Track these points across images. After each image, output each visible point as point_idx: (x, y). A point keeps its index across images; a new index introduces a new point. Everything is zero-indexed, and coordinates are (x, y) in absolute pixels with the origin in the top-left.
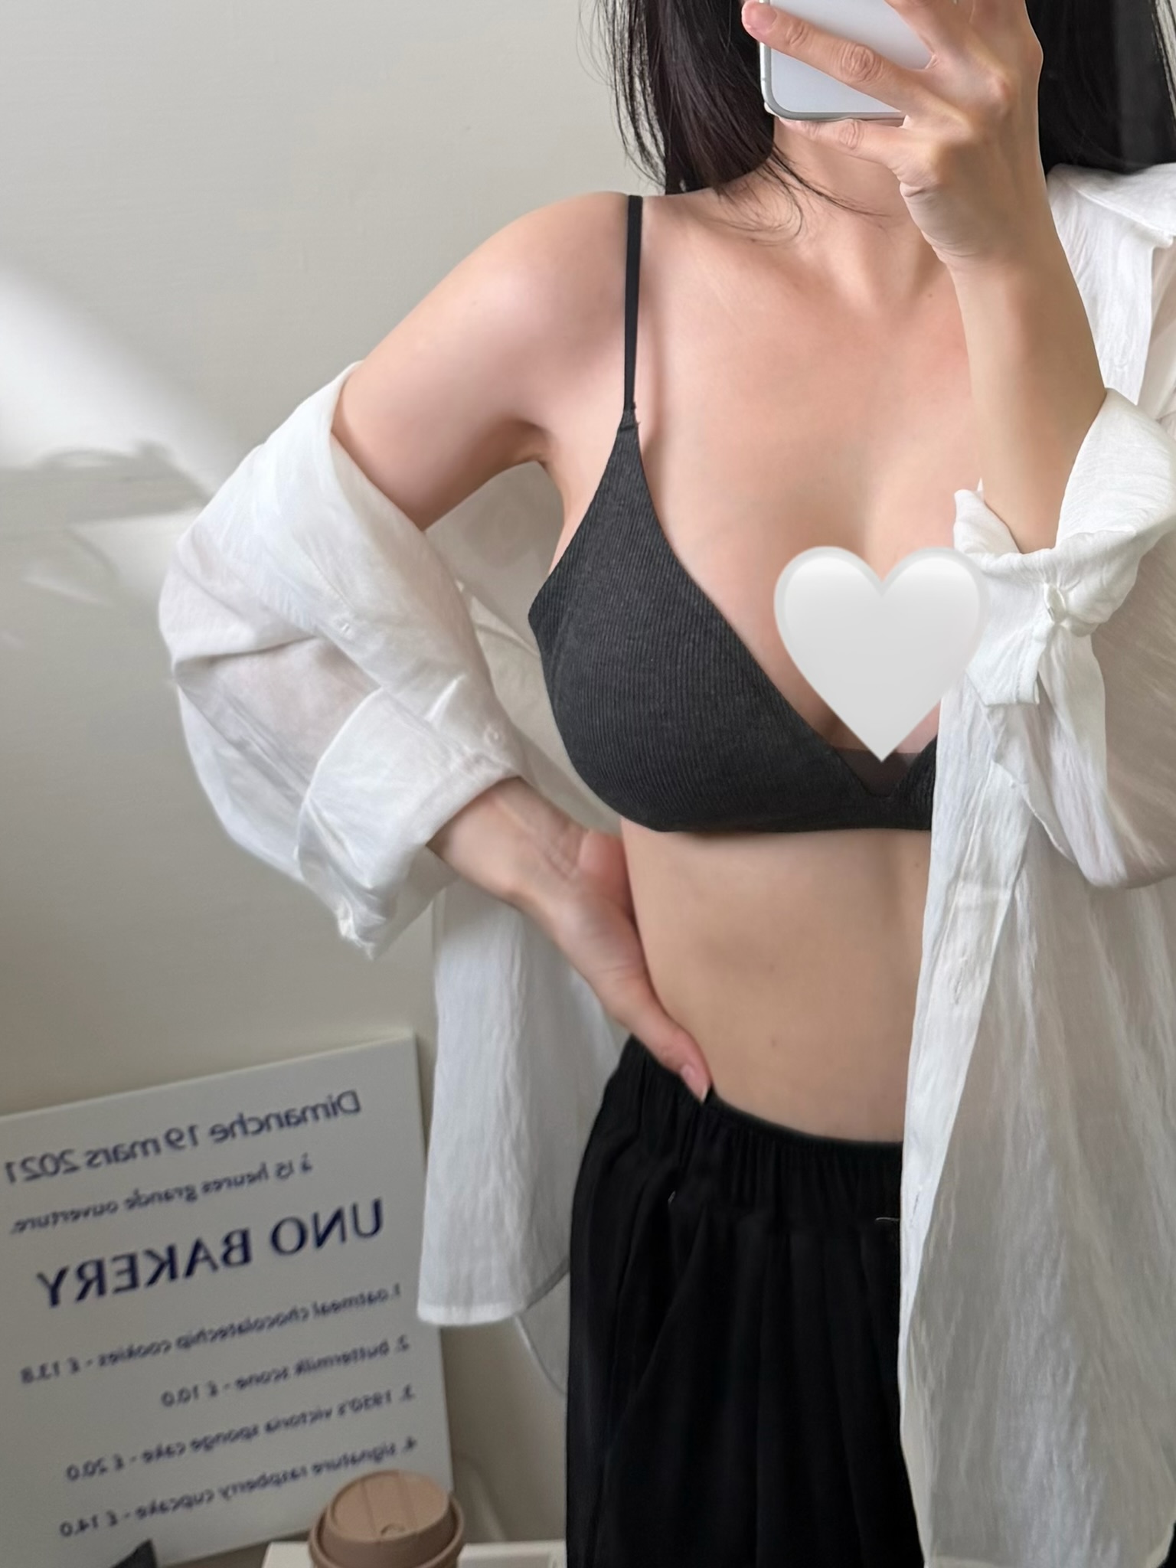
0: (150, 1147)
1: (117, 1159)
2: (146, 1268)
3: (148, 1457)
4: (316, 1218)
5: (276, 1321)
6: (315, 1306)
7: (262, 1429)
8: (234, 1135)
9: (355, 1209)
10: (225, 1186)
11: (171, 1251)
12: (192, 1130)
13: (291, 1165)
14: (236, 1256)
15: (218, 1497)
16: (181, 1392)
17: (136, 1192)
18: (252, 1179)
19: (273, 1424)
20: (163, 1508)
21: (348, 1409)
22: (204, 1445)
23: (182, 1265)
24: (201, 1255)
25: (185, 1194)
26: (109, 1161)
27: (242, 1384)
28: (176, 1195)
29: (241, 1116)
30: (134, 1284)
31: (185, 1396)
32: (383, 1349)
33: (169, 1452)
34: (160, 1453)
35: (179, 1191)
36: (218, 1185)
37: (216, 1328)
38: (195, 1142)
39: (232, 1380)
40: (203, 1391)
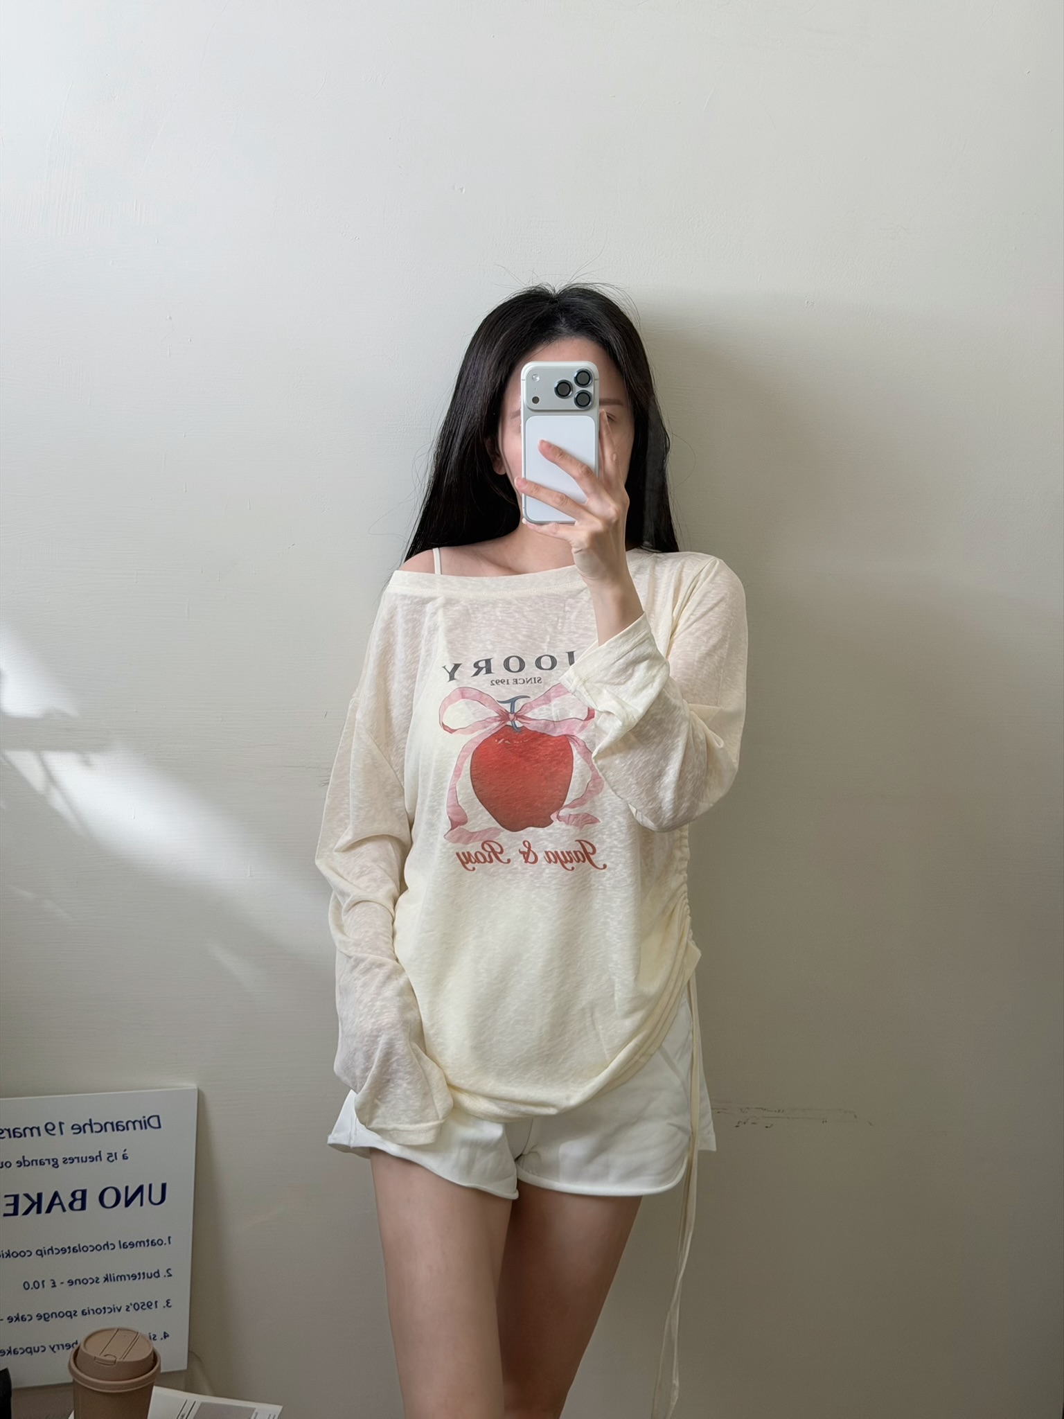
0: (35, 1131)
1: (15, 1136)
2: (24, 1204)
3: (10, 1319)
4: (127, 1188)
5: (95, 1248)
6: (120, 1242)
7: (79, 1313)
8: (85, 1132)
9: (150, 1186)
10: (76, 1160)
11: (40, 1196)
12: (61, 1124)
13: (116, 1154)
14: (78, 1205)
15: (48, 1349)
16: (34, 1283)
17: (23, 1157)
18: (93, 1159)
19: (87, 1311)
20: (15, 1352)
21: (131, 1308)
22: (44, 1317)
23: (45, 1207)
24: (57, 1201)
25: (52, 1163)
26: (10, 1137)
27: (71, 1283)
28: (47, 1162)
29: (90, 1120)
30: (15, 1213)
31: (37, 1285)
32: (157, 1274)
33: (23, 1319)
34: (17, 1319)
35: (49, 1160)
36: (72, 1160)
37: (60, 1249)
38: (62, 1133)
39: (66, 1282)
40: (48, 1284)
